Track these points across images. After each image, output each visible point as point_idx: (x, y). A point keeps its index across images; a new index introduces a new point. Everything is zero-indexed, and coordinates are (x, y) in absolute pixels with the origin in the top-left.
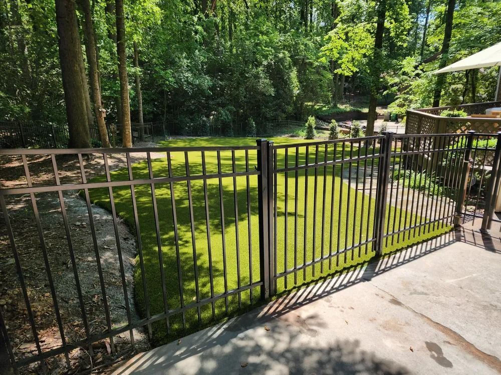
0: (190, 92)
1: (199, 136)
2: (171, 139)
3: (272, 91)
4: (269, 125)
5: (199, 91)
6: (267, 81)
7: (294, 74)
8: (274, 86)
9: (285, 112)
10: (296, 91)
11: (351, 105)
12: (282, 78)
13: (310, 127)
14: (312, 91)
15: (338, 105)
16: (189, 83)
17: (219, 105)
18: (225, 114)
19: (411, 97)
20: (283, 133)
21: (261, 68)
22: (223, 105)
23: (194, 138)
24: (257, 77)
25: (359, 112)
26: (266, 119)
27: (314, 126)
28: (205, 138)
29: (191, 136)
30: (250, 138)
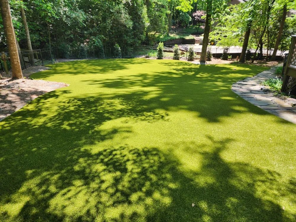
0: (69, 23)
1: (79, 59)
2: (57, 62)
3: (130, 24)
4: (130, 49)
5: (75, 22)
6: (127, 16)
7: (145, 10)
8: (132, 19)
9: (139, 39)
10: (147, 24)
11: (178, 34)
12: (137, 13)
13: (160, 50)
14: (156, 24)
15: (170, 34)
16: (67, 17)
17: (91, 34)
18: (98, 41)
20: (140, 55)
21: (121, 6)
22: (95, 35)
23: (75, 60)
24: (119, 12)
25: (183, 39)
26: (127, 44)
27: (163, 50)
28: (84, 60)
29: (72, 59)
30: (118, 59)
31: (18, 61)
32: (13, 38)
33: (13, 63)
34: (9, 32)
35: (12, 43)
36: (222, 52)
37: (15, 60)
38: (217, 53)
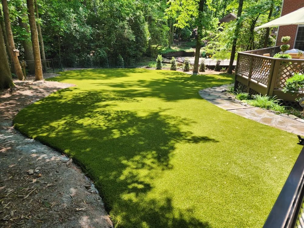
0: (78, 37)
1: (85, 68)
2: (66, 71)
3: (133, 38)
4: (132, 60)
5: (83, 36)
6: (130, 31)
7: (146, 26)
8: (134, 34)
9: (141, 51)
10: (148, 38)
11: (179, 47)
12: (139, 29)
13: (159, 62)
14: (157, 38)
15: (171, 47)
16: (77, 31)
17: (97, 46)
18: (103, 53)
19: (217, 43)
20: (141, 65)
21: (125, 22)
22: (100, 47)
23: (82, 69)
24: (123, 27)
25: (184, 52)
26: (130, 56)
27: (161, 61)
28: (90, 69)
29: (79, 68)
30: (121, 69)
31: (40, 67)
32: (38, 50)
33: (37, 68)
34: (35, 46)
35: (37, 54)
36: (215, 64)
37: (38, 66)
38: (210, 65)
